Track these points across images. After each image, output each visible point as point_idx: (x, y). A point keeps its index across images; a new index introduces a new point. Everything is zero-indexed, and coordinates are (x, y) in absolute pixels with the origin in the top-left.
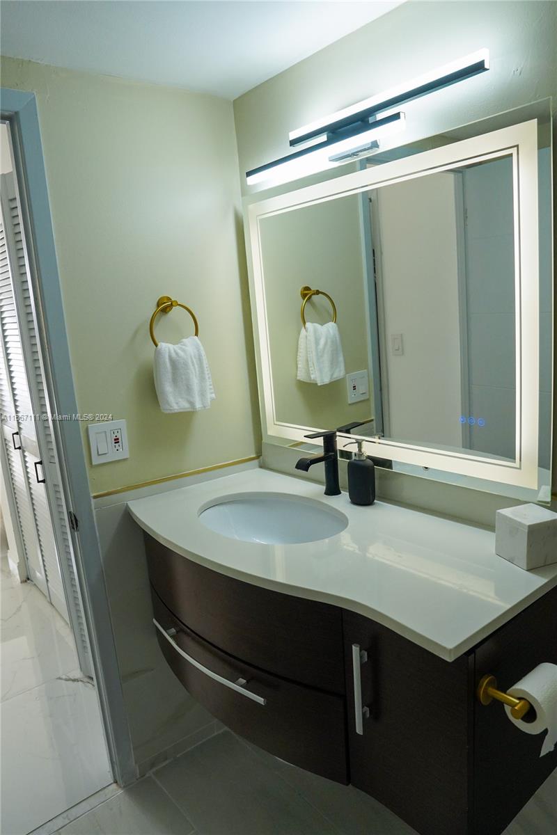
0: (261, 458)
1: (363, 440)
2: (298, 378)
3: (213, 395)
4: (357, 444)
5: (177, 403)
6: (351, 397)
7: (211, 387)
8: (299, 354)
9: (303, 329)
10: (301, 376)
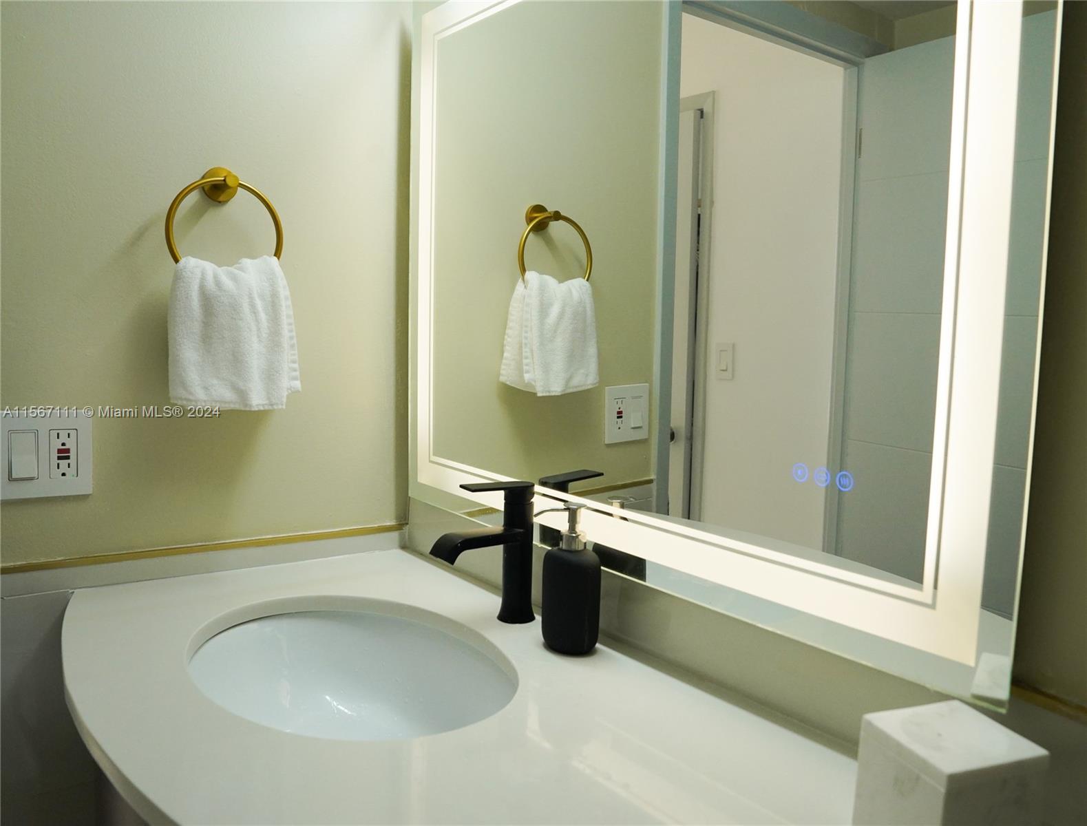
0: (406, 529)
1: (581, 506)
2: (502, 379)
3: (297, 384)
4: (567, 513)
5: (206, 388)
6: (612, 432)
7: (296, 366)
8: (508, 331)
9: (520, 283)
10: (507, 375)
